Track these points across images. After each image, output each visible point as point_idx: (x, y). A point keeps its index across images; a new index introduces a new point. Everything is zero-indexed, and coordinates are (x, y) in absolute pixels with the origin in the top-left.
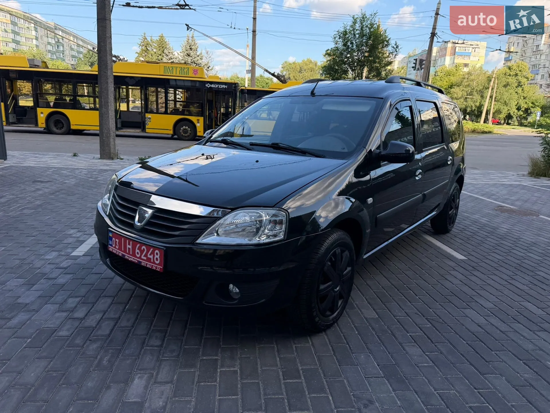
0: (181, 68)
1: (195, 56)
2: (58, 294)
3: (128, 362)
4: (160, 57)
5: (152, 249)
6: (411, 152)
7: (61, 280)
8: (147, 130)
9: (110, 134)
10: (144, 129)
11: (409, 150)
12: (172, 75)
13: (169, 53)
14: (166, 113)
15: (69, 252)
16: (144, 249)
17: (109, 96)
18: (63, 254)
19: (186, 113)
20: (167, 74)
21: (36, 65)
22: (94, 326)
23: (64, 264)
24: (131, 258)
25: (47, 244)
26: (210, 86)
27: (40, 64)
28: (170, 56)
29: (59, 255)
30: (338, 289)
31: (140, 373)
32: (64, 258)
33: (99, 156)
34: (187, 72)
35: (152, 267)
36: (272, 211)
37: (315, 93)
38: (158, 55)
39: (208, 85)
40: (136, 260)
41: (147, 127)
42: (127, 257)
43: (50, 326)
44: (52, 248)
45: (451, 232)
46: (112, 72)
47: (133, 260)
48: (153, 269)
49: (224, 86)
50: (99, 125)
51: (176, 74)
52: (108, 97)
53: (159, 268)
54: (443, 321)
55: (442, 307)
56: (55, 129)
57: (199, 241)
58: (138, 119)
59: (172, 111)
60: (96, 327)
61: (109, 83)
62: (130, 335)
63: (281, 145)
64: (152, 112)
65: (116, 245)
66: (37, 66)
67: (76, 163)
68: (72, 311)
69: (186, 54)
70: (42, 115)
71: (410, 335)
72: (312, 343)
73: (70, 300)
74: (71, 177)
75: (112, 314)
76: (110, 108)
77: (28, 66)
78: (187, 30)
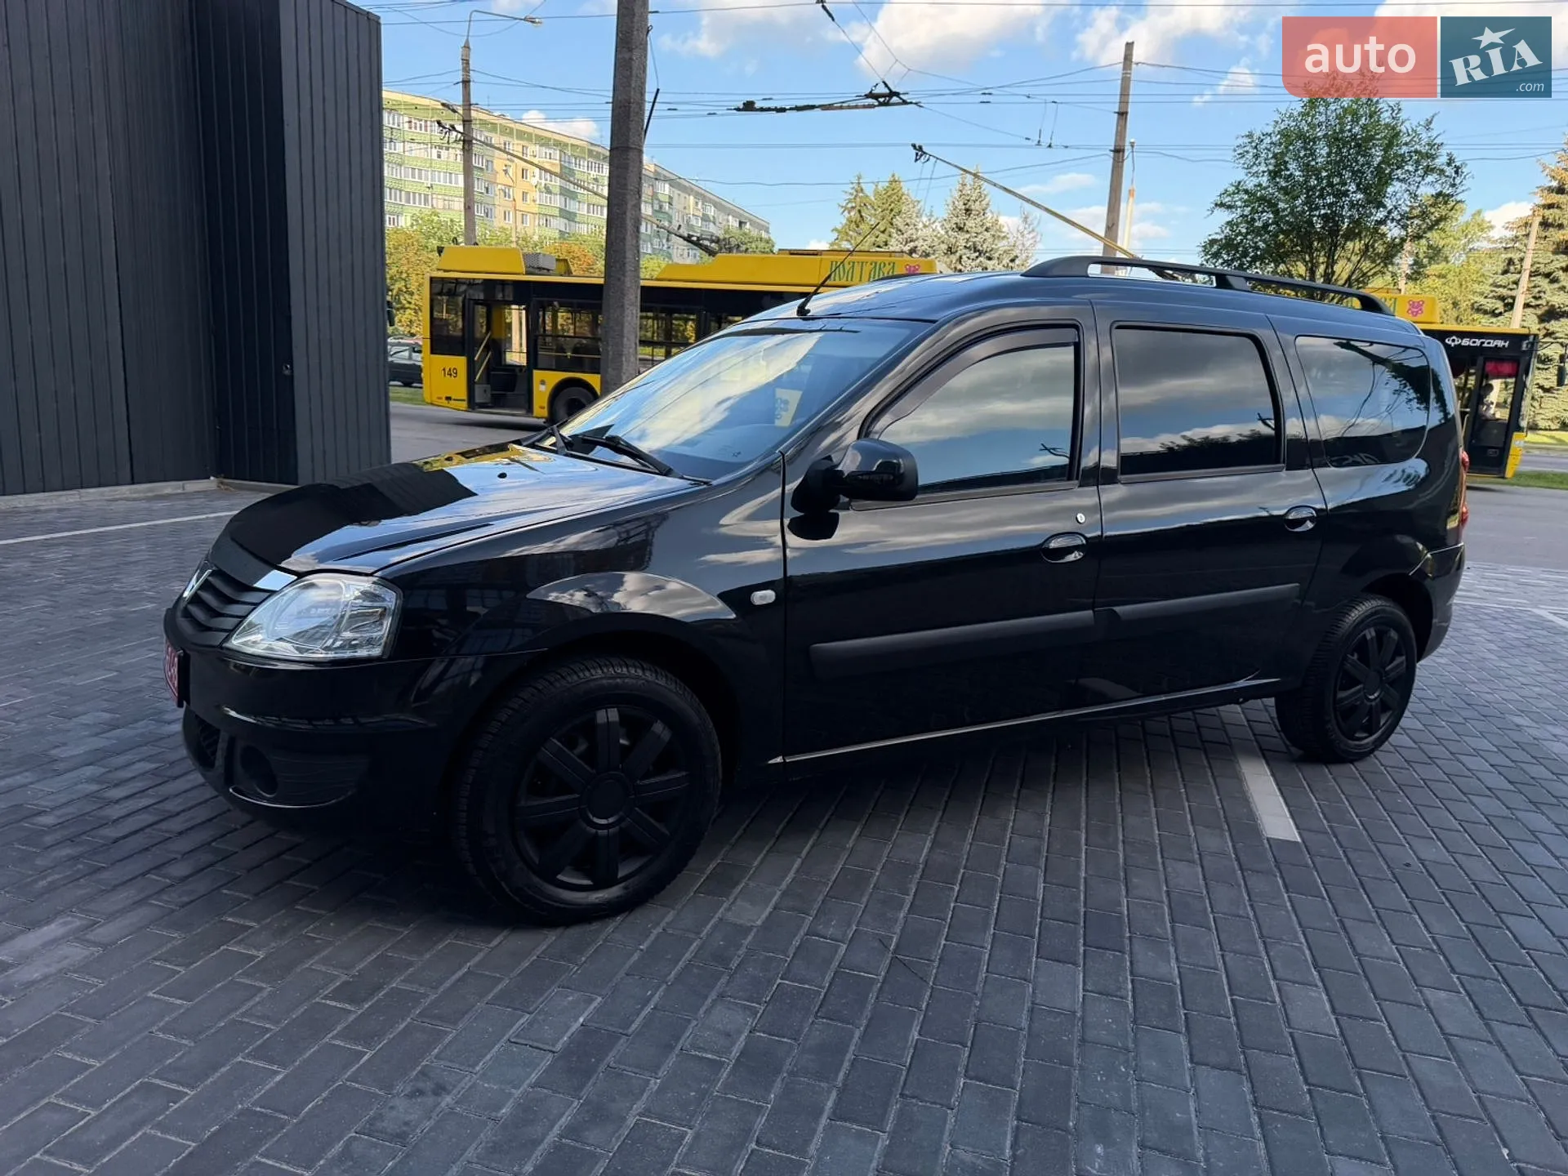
0: (876, 263)
1: (980, 230)
3: (82, 892)
4: (883, 237)
13: (907, 224)
17: (625, 339)
20: (837, 282)
21: (540, 268)
22: (116, 817)
27: (553, 266)
28: (911, 232)
30: (612, 819)
31: (75, 917)
36: (366, 585)
37: (809, 311)
38: (878, 233)
43: (43, 803)
46: (638, 279)
54: (936, 974)
55: (993, 942)
57: (230, 644)
61: (627, 307)
62: (154, 848)
66: (541, 270)
68: (115, 785)
69: (954, 226)
70: (542, 388)
71: (780, 984)
72: (498, 945)
75: (173, 805)
76: (625, 367)
77: (524, 270)
78: (916, 160)
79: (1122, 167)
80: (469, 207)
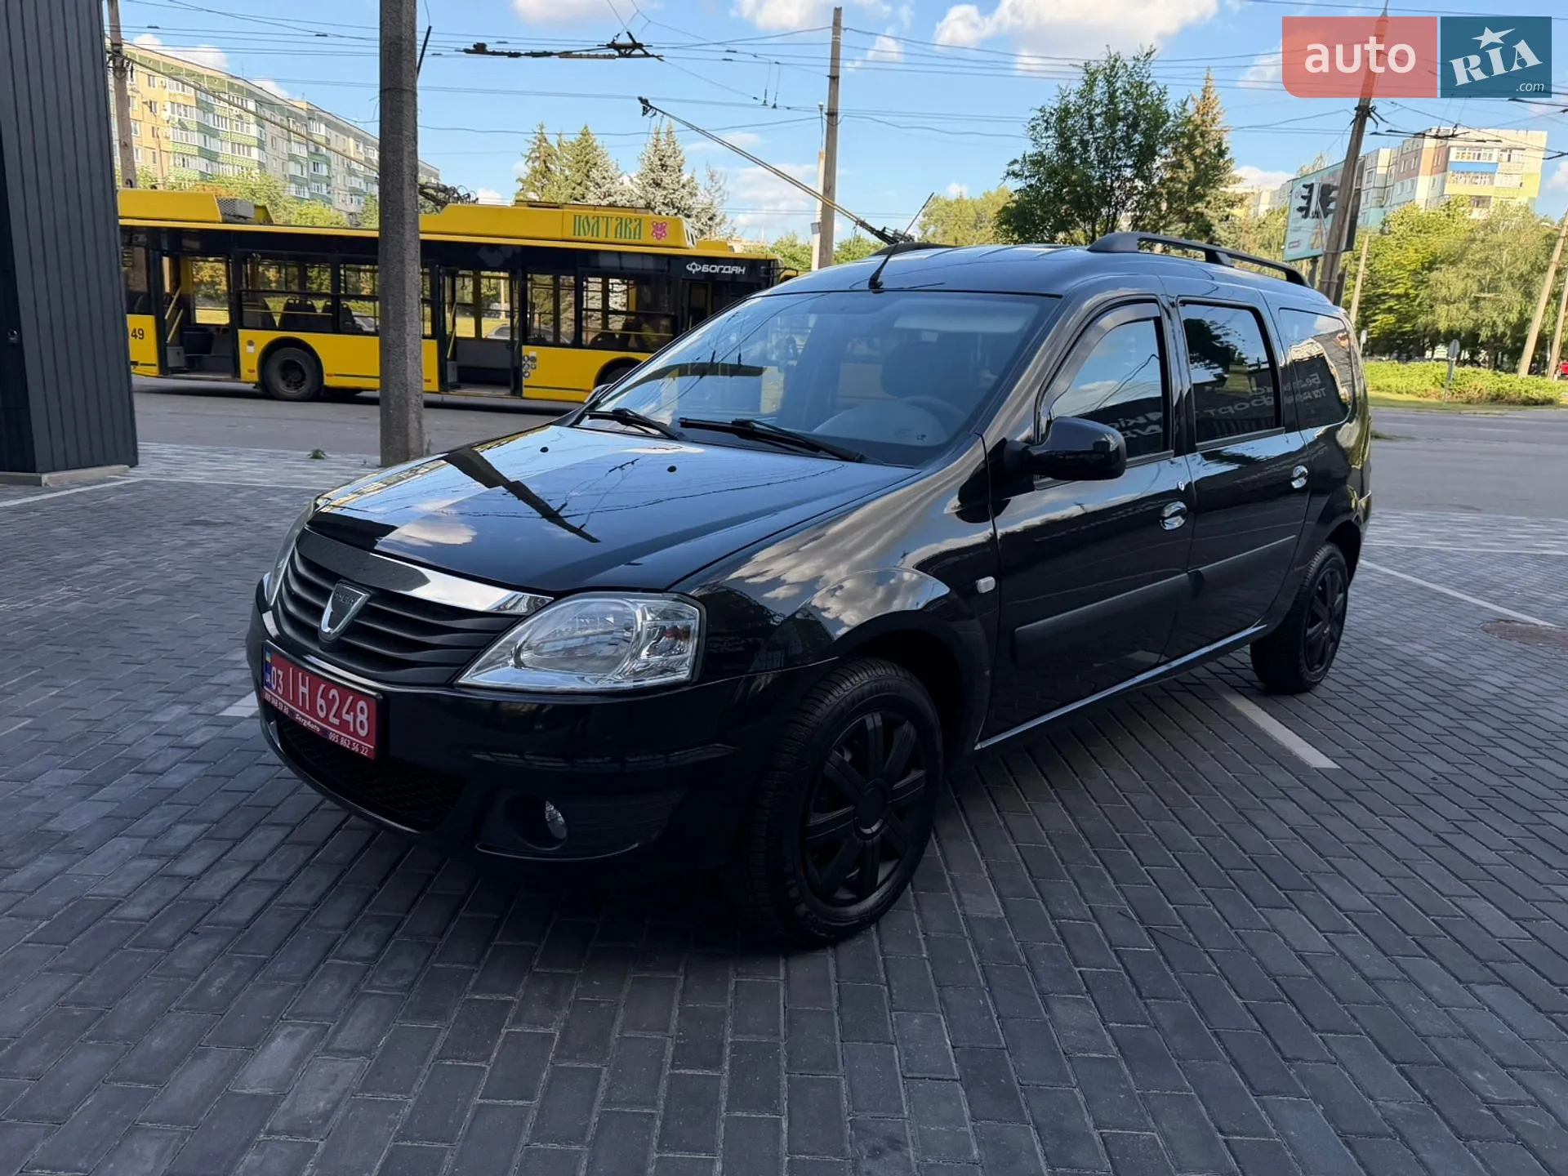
0: (621, 219)
1: (676, 186)
2: (154, 812)
3: (273, 994)
4: (579, 190)
5: (351, 698)
6: (1112, 448)
7: (173, 779)
8: (526, 392)
9: (406, 401)
10: (517, 390)
11: (1108, 443)
12: (595, 238)
13: (604, 178)
14: (577, 343)
15: (216, 708)
16: (333, 696)
17: (407, 297)
18: (201, 710)
19: (632, 343)
20: (582, 237)
21: (239, 216)
22: (218, 897)
23: (198, 738)
24: (308, 720)
25: (167, 683)
26: (697, 269)
27: (251, 213)
28: (608, 186)
29: (191, 714)
30: (875, 828)
31: (294, 1025)
32: (199, 721)
33: (377, 459)
34: (637, 232)
35: (351, 746)
36: (663, 603)
37: (881, 283)
38: (573, 185)
39: (694, 267)
40: (318, 725)
41: (525, 381)
42: (300, 719)
43: (106, 891)
44: (178, 694)
45: (1320, 691)
46: (417, 231)
47: (313, 727)
48: (354, 752)
49: (738, 270)
50: (378, 374)
51: (607, 236)
52: (404, 299)
53: (367, 749)
54: (1196, 938)
55: (1209, 899)
56: (282, 387)
57: (464, 680)
58: (503, 361)
59: (595, 339)
60: (221, 901)
61: (407, 261)
62: (303, 927)
63: (757, 426)
64: (540, 342)
65: (278, 685)
66: (244, 219)
67: (313, 477)
68: (175, 857)
69: (651, 182)
70: (251, 349)
71: (1080, 972)
72: (787, 976)
73: (181, 829)
74: (288, 513)
75: (271, 872)
76: (408, 329)
77: (220, 218)
78: (644, 114)
79: (836, 130)
80: (126, 145)
